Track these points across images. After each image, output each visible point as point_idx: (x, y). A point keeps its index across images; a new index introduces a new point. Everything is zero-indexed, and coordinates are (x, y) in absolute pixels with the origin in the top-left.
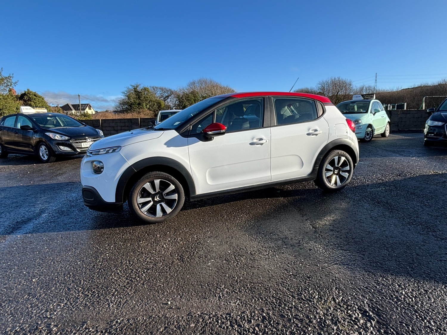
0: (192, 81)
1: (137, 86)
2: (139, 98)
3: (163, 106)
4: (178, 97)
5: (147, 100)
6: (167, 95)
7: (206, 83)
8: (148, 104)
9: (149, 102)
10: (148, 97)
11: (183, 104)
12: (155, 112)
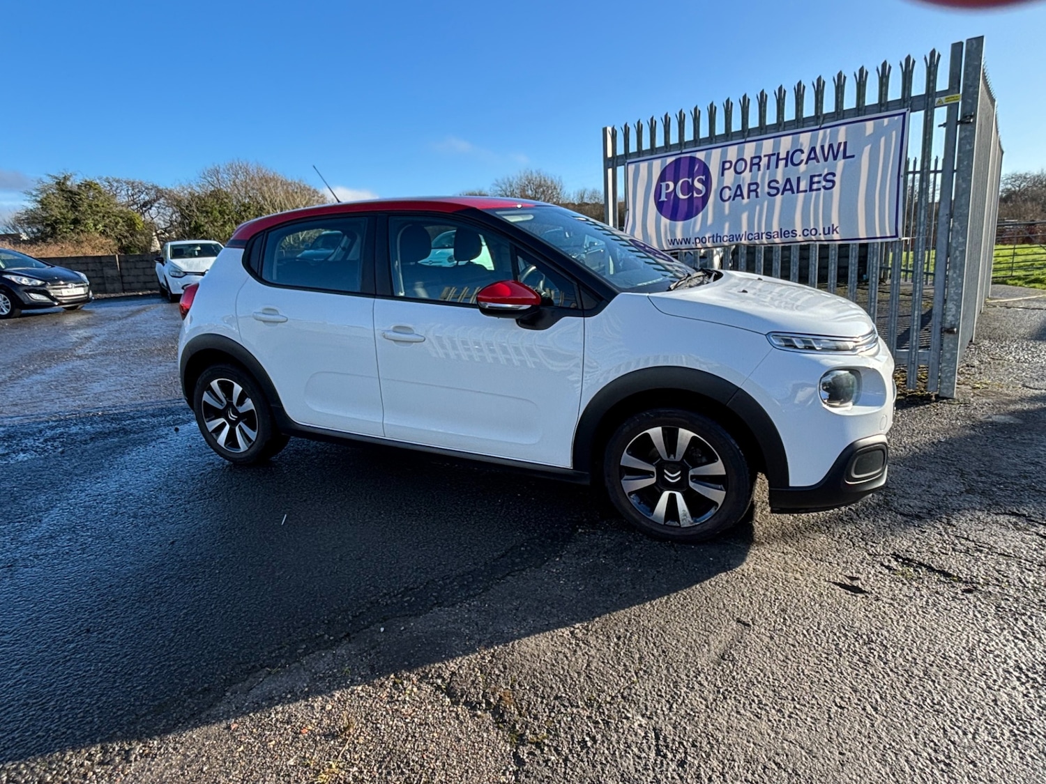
0: (210, 167)
1: (65, 178)
2: (75, 207)
3: (140, 227)
4: (176, 203)
5: (98, 212)
6: (147, 198)
7: (247, 172)
8: (99, 222)
9: (104, 216)
10: (101, 205)
11: (193, 223)
12: (119, 240)
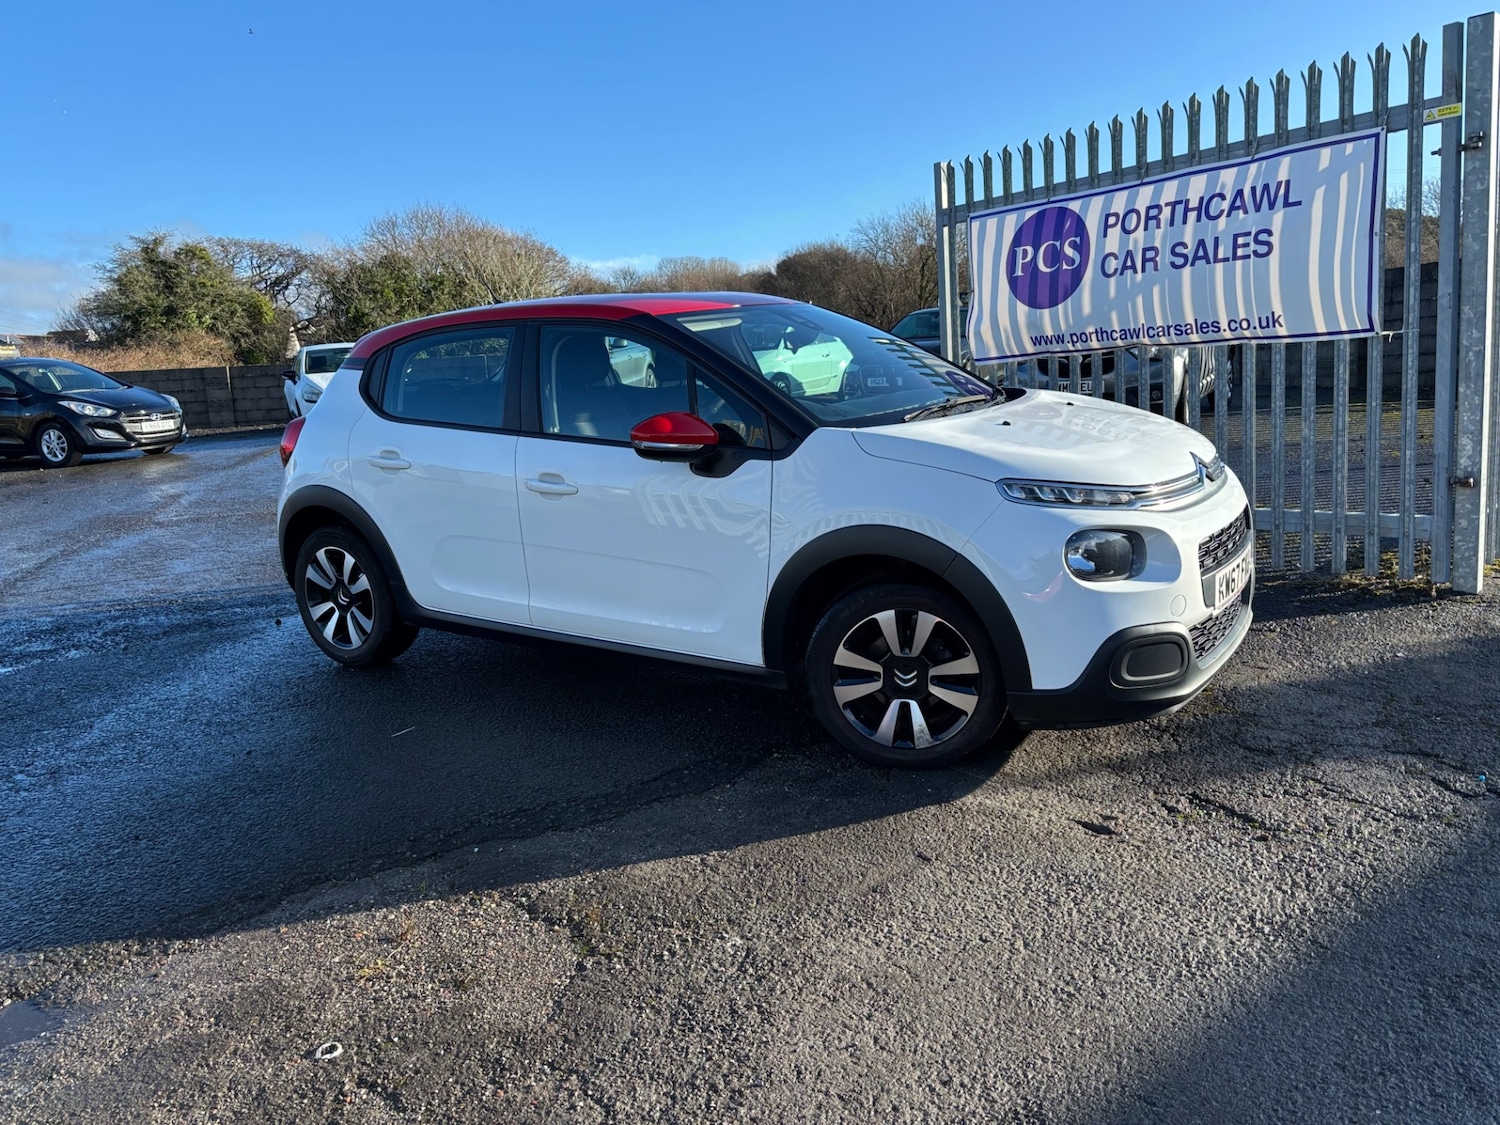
0: (382, 217)
1: (155, 240)
2: (169, 288)
3: (269, 317)
4: (329, 280)
5: (204, 295)
6: (281, 271)
7: (440, 224)
8: (205, 313)
9: (213, 302)
10: (209, 284)
11: (352, 310)
12: (236, 340)
